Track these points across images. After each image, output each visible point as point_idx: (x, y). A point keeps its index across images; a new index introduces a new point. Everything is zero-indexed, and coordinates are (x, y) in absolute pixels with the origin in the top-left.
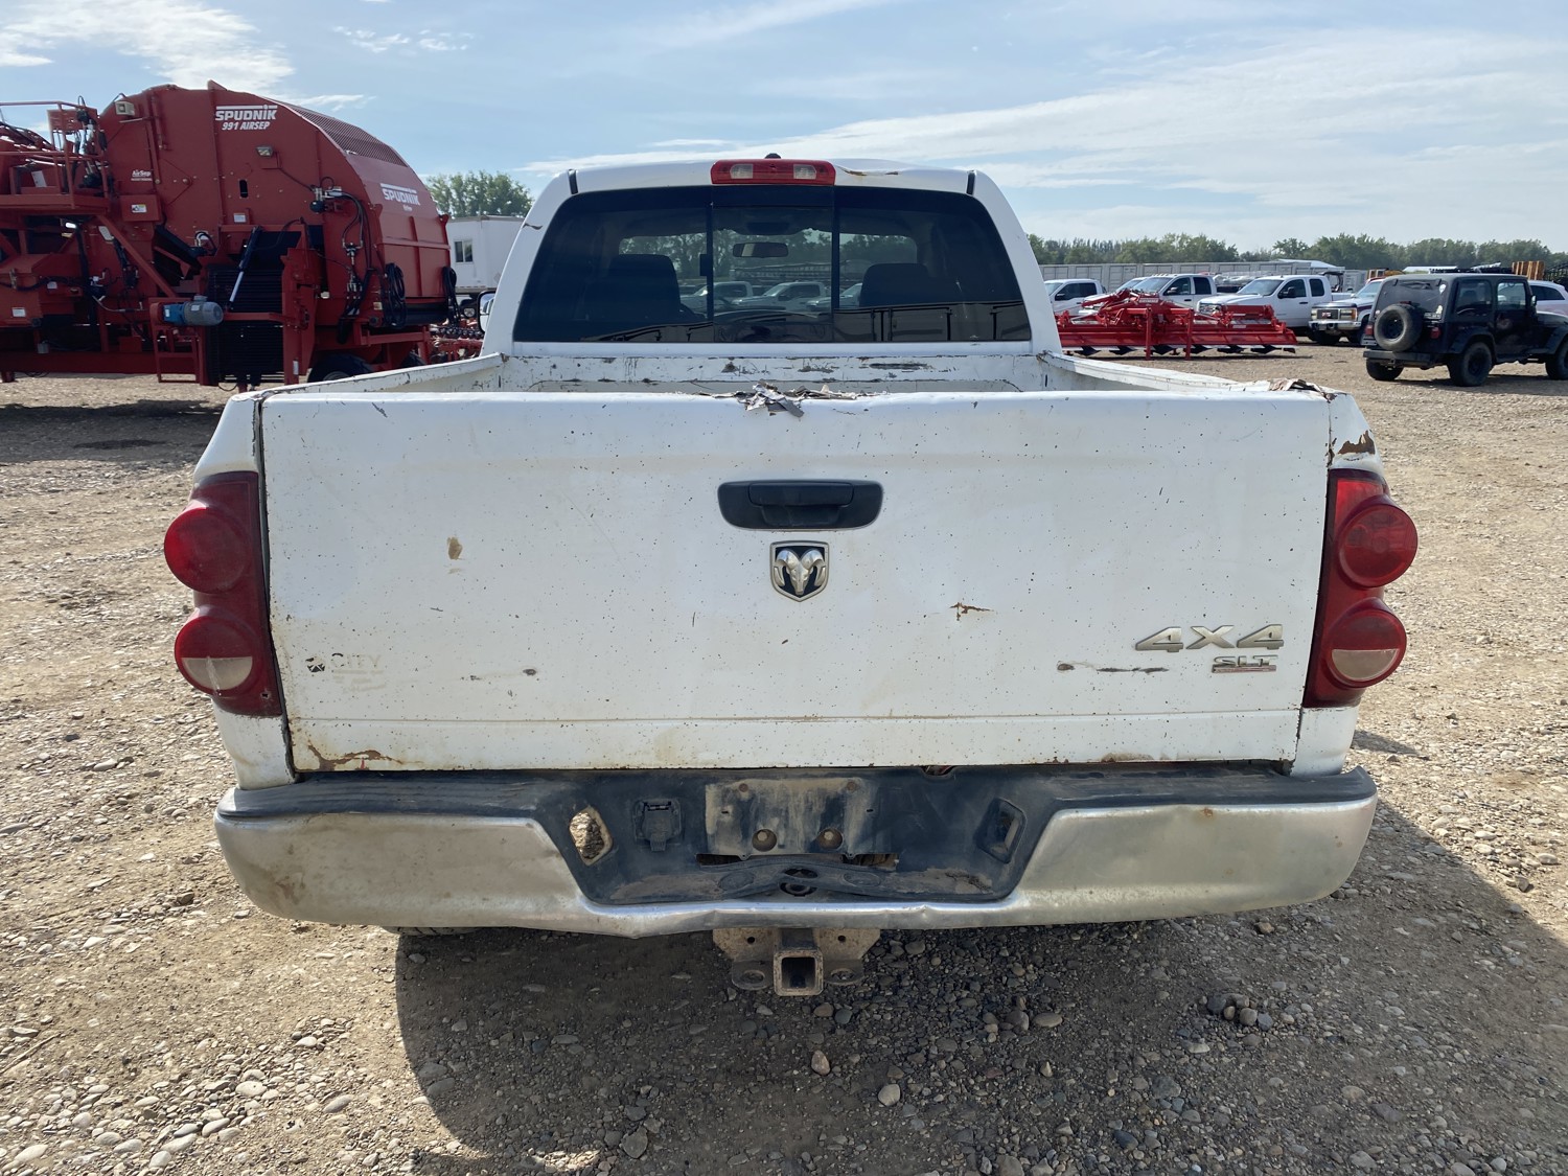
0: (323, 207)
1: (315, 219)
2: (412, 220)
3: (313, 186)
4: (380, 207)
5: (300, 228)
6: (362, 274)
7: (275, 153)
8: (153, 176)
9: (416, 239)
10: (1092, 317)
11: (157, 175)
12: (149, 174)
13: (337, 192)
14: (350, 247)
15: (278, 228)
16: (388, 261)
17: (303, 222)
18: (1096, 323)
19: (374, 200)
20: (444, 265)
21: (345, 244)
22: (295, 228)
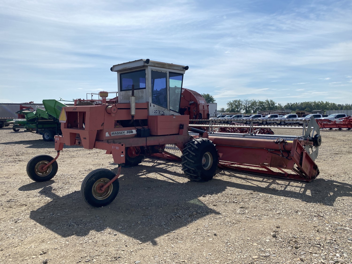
0: (191, 104)
1: (189, 106)
2: (203, 106)
3: (190, 101)
4: (199, 104)
5: (187, 108)
6: (196, 115)
7: (184, 96)
9: (204, 109)
10: (342, 122)
13: (193, 102)
14: (194, 110)
15: (184, 108)
16: (200, 112)
17: (187, 107)
18: (342, 123)
19: (198, 103)
20: (208, 113)
22: (186, 108)
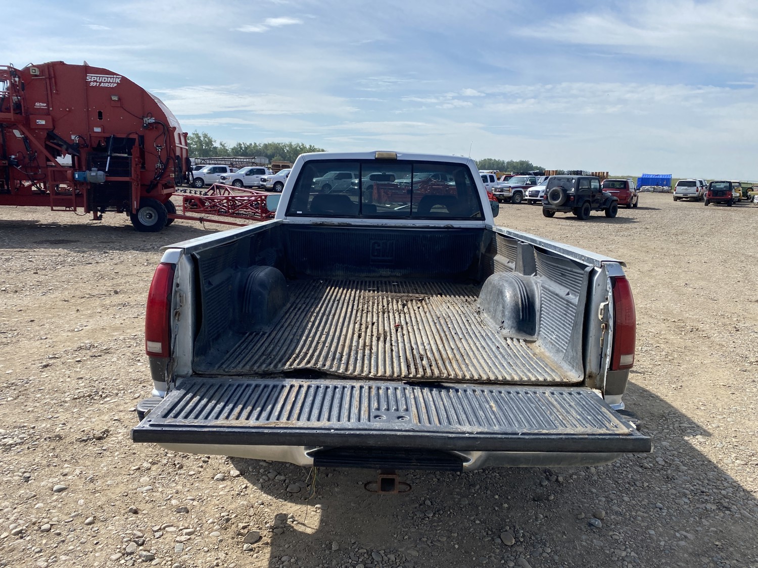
0: (147, 127)
1: (142, 132)
2: (179, 135)
3: (143, 117)
5: (135, 136)
6: (164, 161)
7: (120, 99)
8: (48, 105)
9: (181, 144)
11: (50, 105)
12: (45, 105)
14: (158, 146)
15: (124, 136)
16: (177, 154)
19: (172, 126)
21: (156, 146)
22: (132, 136)
